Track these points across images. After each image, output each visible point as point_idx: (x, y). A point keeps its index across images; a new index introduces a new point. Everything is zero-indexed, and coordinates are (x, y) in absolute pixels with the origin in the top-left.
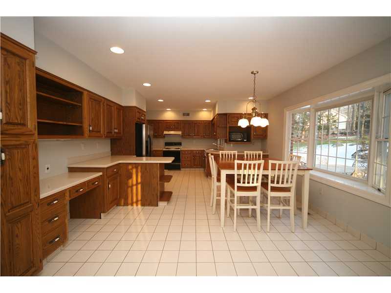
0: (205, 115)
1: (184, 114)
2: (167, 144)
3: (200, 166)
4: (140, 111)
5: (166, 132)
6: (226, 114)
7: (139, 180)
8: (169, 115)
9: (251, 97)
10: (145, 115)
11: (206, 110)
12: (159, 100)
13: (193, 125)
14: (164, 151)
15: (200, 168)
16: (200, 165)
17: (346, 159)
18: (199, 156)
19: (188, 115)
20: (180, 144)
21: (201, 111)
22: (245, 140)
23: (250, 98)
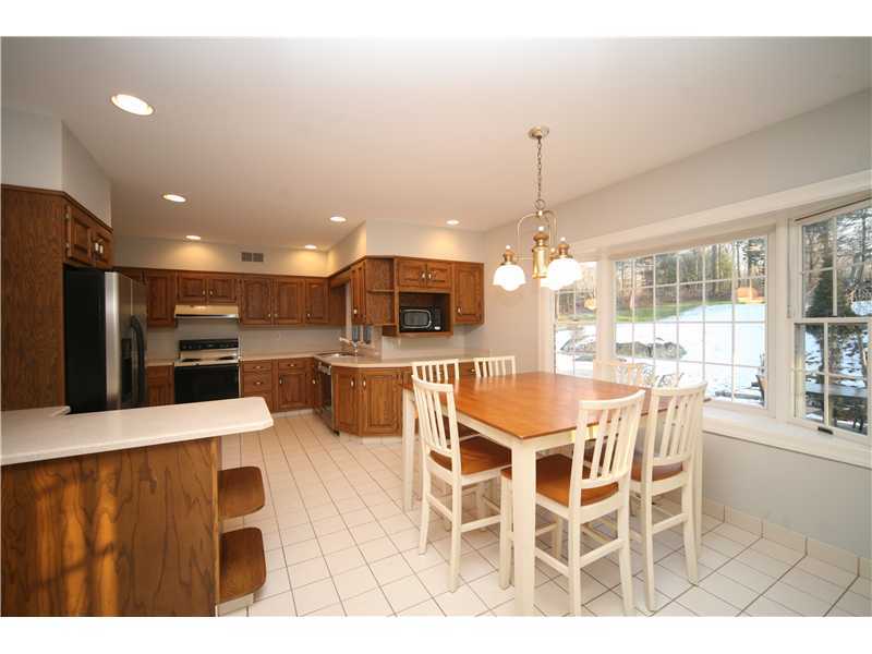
0: (312, 262)
1: (246, 257)
2: (186, 345)
3: (300, 404)
4: (84, 218)
5: (180, 309)
6: (390, 260)
7: (106, 533)
8: (194, 256)
9: (452, 219)
10: (106, 240)
11: (314, 247)
12: (170, 197)
13: (276, 289)
14: (178, 369)
15: (301, 408)
16: (300, 401)
17: (704, 363)
18: (299, 376)
19: (259, 258)
20: (234, 344)
21: (297, 250)
22: (437, 328)
23: (450, 222)
